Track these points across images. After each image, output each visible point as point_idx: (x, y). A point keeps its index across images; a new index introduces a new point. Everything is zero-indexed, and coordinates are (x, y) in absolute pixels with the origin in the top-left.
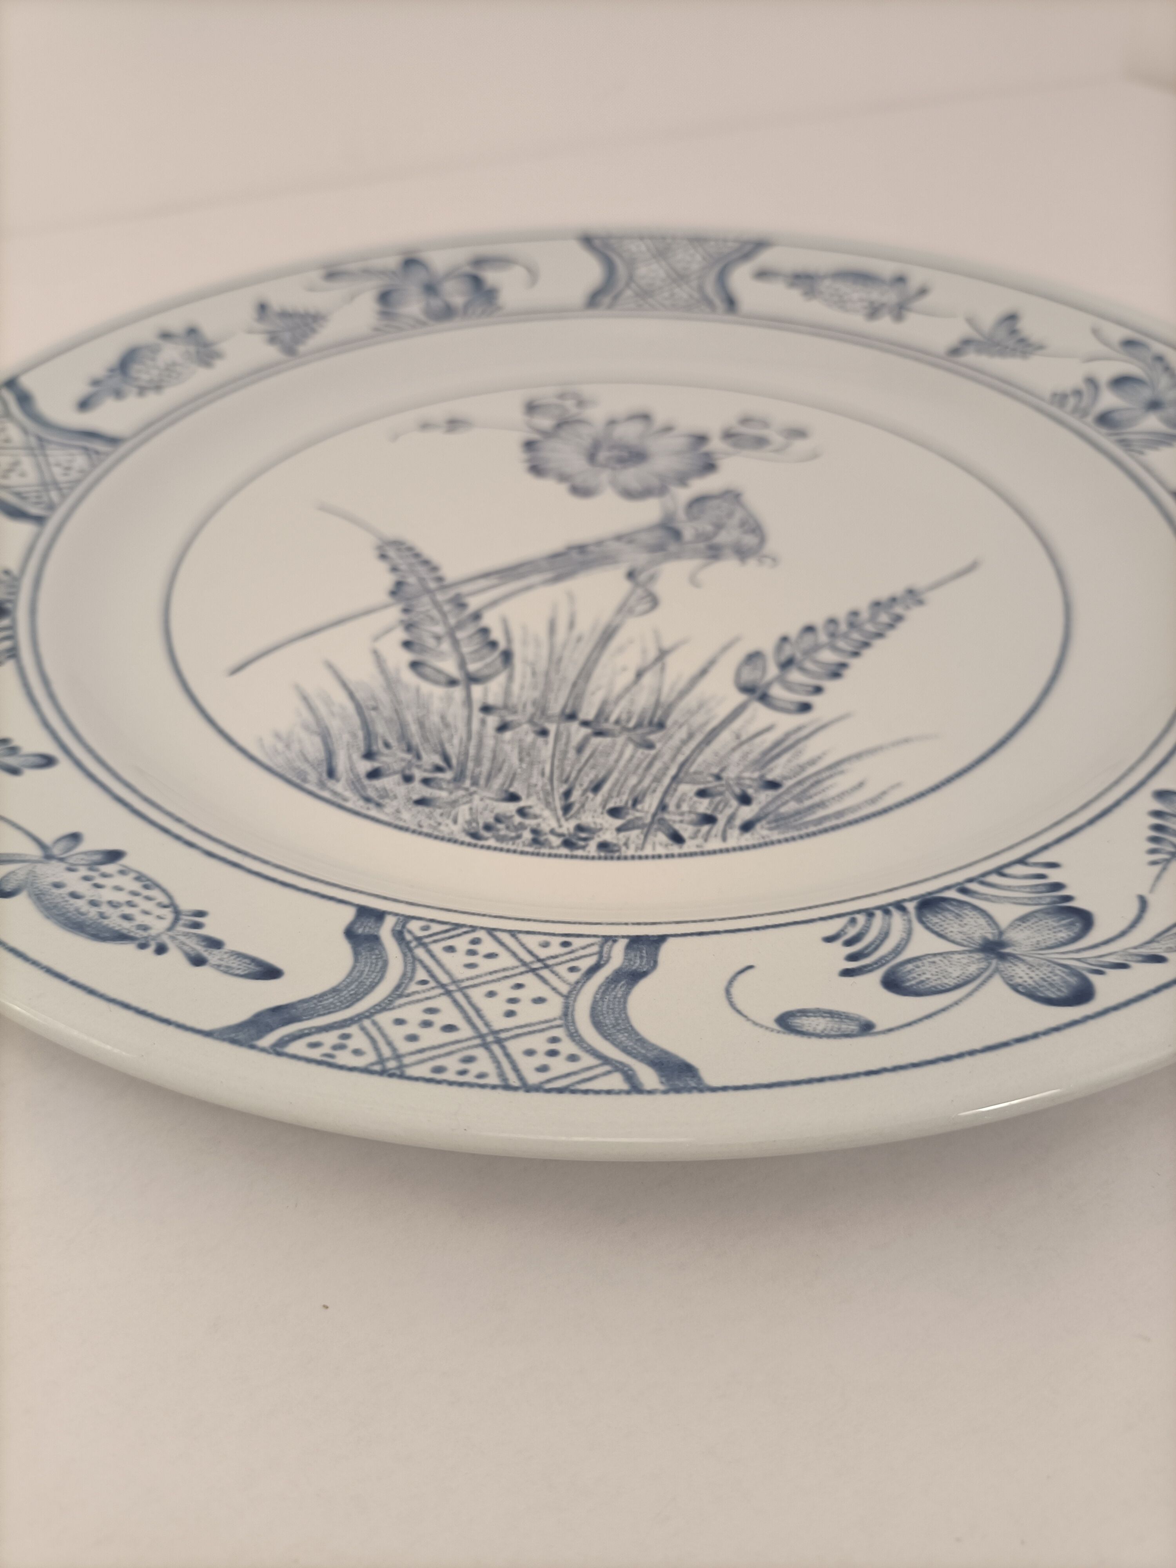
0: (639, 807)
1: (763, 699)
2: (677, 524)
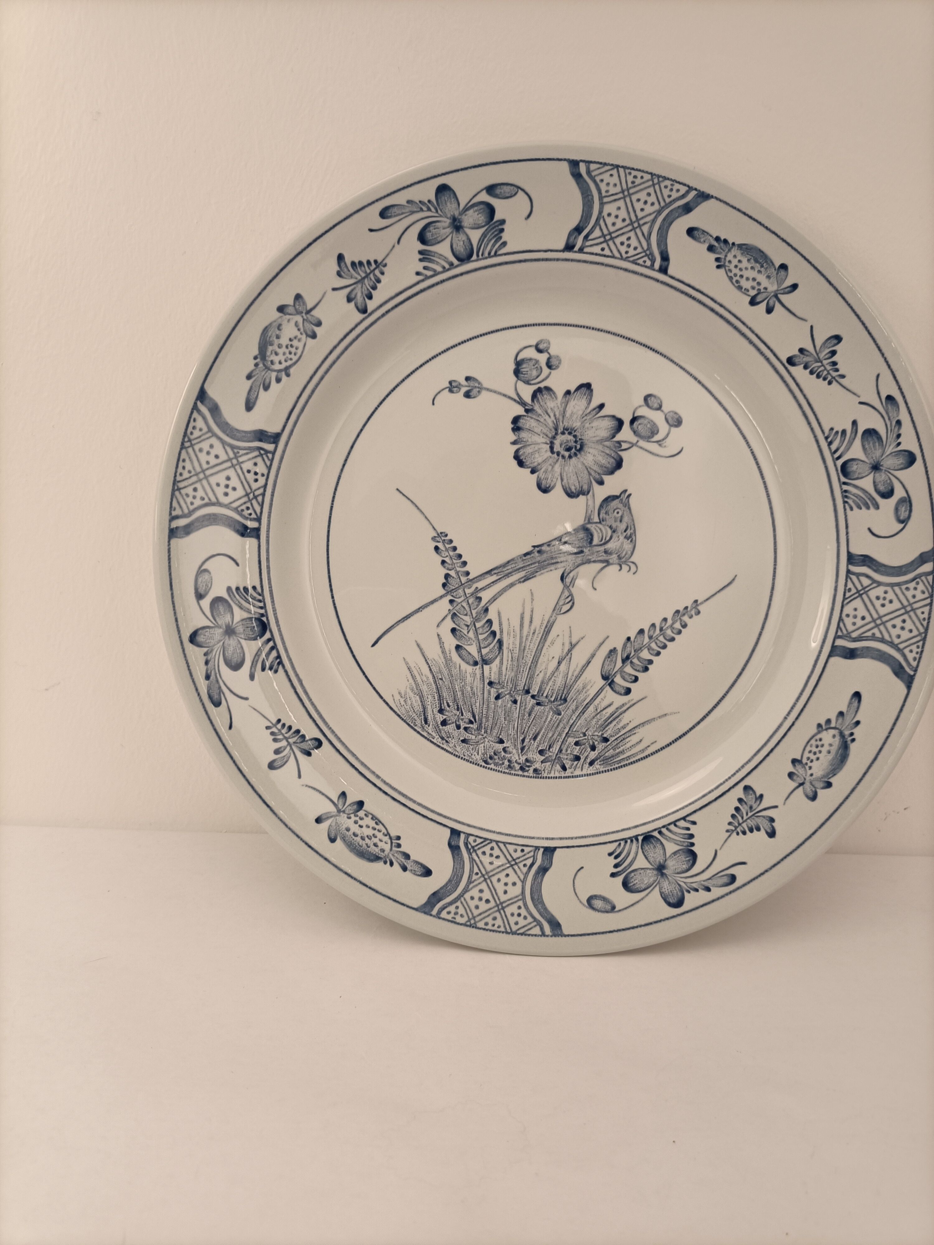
0: (551, 750)
1: (611, 684)
2: (592, 527)
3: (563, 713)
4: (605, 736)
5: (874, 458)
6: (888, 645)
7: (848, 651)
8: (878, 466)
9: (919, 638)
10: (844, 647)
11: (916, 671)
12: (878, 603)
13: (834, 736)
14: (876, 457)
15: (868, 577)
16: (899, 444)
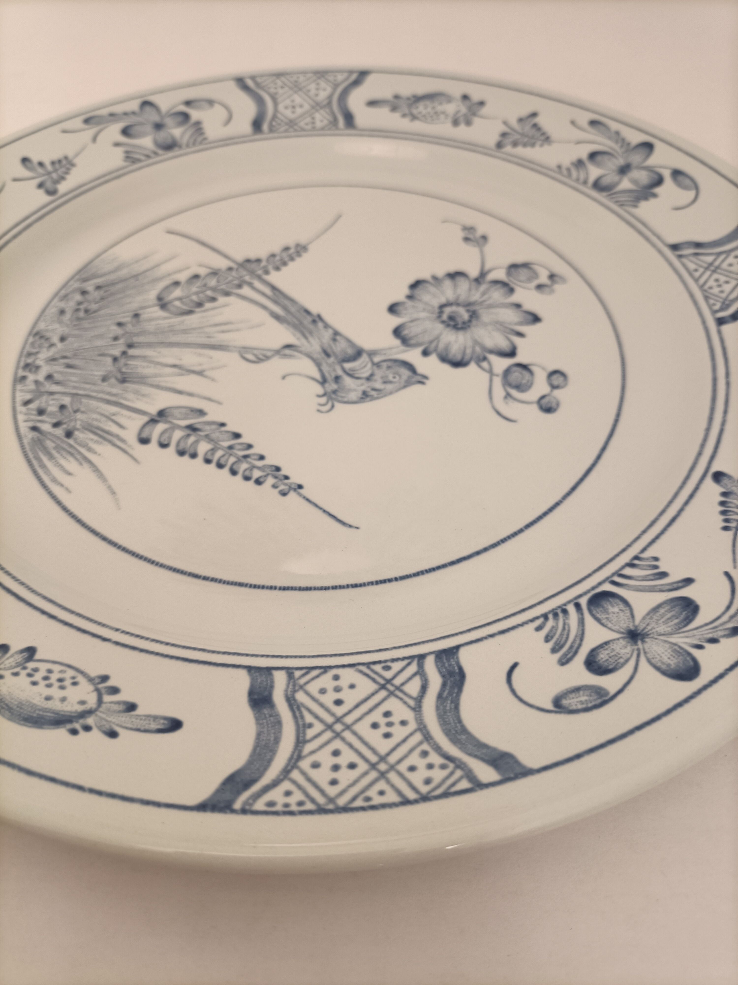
0: (53, 385)
1: (153, 421)
2: (364, 358)
3: (106, 384)
4: (77, 433)
5: (649, 628)
6: (293, 753)
7: (266, 693)
8: (639, 637)
9: (321, 800)
10: (272, 687)
11: (244, 811)
12: (377, 716)
13: (82, 703)
14: (654, 628)
15: (424, 688)
16: (700, 647)
